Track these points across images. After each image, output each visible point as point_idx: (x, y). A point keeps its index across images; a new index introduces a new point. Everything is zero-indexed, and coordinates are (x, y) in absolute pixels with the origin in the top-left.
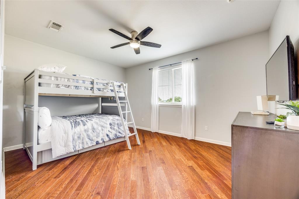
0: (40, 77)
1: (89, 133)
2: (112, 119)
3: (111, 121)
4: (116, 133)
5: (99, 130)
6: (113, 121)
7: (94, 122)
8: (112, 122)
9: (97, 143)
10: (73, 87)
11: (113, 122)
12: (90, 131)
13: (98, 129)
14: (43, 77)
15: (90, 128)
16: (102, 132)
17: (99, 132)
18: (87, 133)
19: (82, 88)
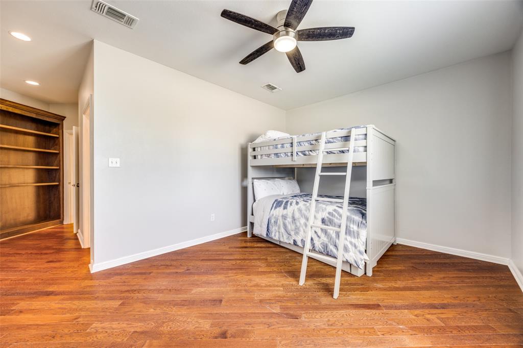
0: (254, 149)
1: (287, 221)
2: (331, 211)
3: (328, 215)
4: (327, 243)
5: (300, 224)
6: (330, 217)
7: (298, 208)
8: (328, 217)
9: (295, 243)
10: (273, 155)
11: (330, 219)
12: (289, 220)
13: (299, 221)
14: (256, 149)
15: (290, 215)
16: (304, 227)
17: (300, 226)
18: (284, 220)
19: (282, 155)
